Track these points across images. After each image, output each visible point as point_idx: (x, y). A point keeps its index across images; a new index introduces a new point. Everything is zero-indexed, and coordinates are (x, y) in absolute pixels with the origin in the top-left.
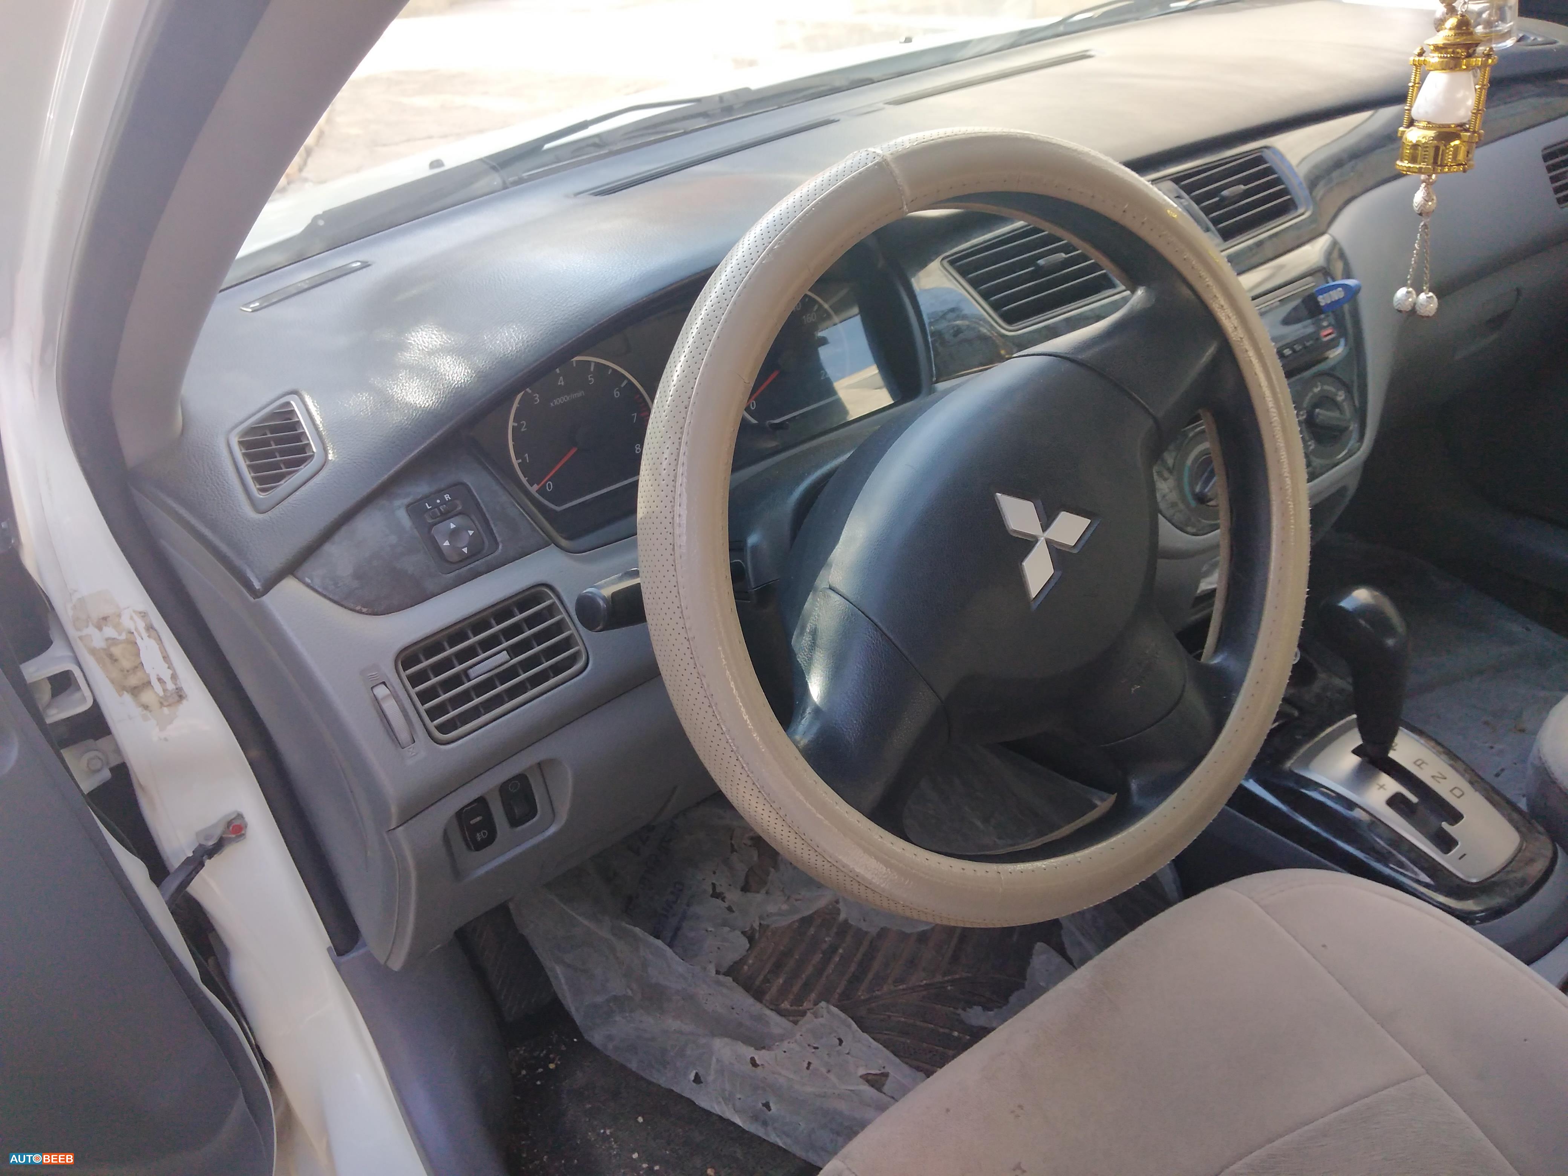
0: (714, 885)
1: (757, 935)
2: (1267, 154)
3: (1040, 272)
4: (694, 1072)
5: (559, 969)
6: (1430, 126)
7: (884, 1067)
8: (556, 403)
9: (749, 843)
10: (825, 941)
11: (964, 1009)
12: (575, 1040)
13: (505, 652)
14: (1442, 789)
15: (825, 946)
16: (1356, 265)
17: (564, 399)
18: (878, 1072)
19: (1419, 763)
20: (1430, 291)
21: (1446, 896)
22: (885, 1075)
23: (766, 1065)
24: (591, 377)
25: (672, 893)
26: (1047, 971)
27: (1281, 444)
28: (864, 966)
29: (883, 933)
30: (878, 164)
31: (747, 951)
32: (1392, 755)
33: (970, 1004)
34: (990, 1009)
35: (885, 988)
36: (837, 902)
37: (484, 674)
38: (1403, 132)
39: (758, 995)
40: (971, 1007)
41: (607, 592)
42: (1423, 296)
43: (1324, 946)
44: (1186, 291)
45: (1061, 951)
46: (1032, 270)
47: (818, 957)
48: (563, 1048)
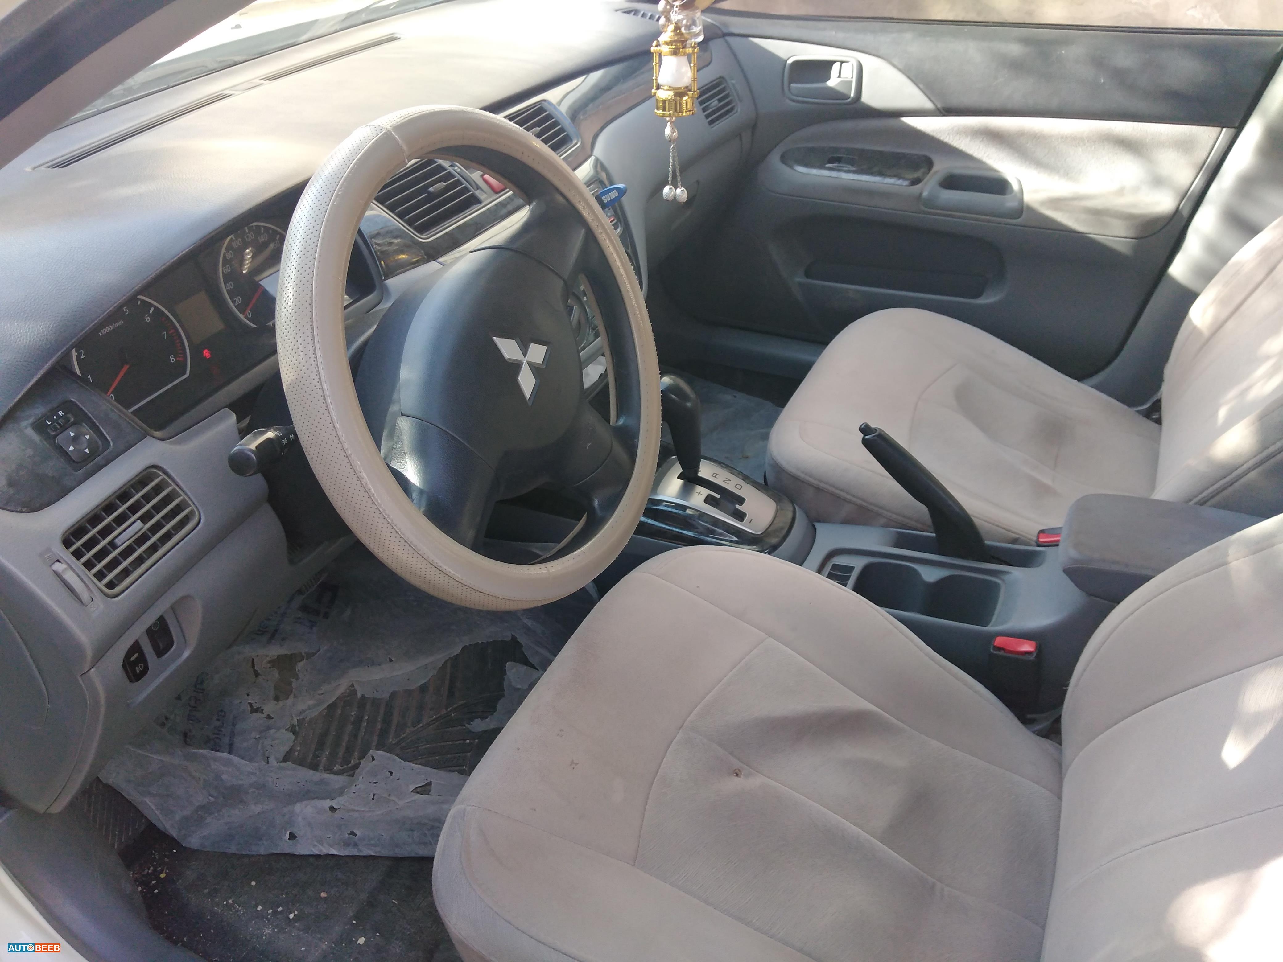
0: (251, 704)
1: (297, 728)
2: (545, 105)
3: (431, 197)
4: (288, 833)
5: (147, 800)
6: (670, 88)
7: (427, 779)
8: (103, 333)
9: (269, 665)
10: (352, 716)
11: (469, 724)
12: (174, 851)
13: (139, 521)
14: (730, 487)
15: (352, 719)
16: (615, 177)
17: (109, 329)
18: (424, 784)
19: (715, 475)
20: (682, 187)
21: (749, 545)
22: (430, 784)
23: (342, 807)
24: (126, 309)
25: (218, 720)
26: (518, 678)
27: (629, 288)
28: (387, 721)
29: (393, 695)
30: (385, 133)
31: (294, 741)
32: (700, 474)
33: (471, 720)
34: (487, 718)
35: (408, 731)
36: (352, 685)
37: (127, 541)
38: (655, 93)
39: (314, 767)
40: (473, 721)
41: (253, 446)
42: (679, 191)
43: (698, 587)
44: (560, 199)
45: (526, 662)
46: (425, 196)
47: (350, 727)
48: (166, 860)
